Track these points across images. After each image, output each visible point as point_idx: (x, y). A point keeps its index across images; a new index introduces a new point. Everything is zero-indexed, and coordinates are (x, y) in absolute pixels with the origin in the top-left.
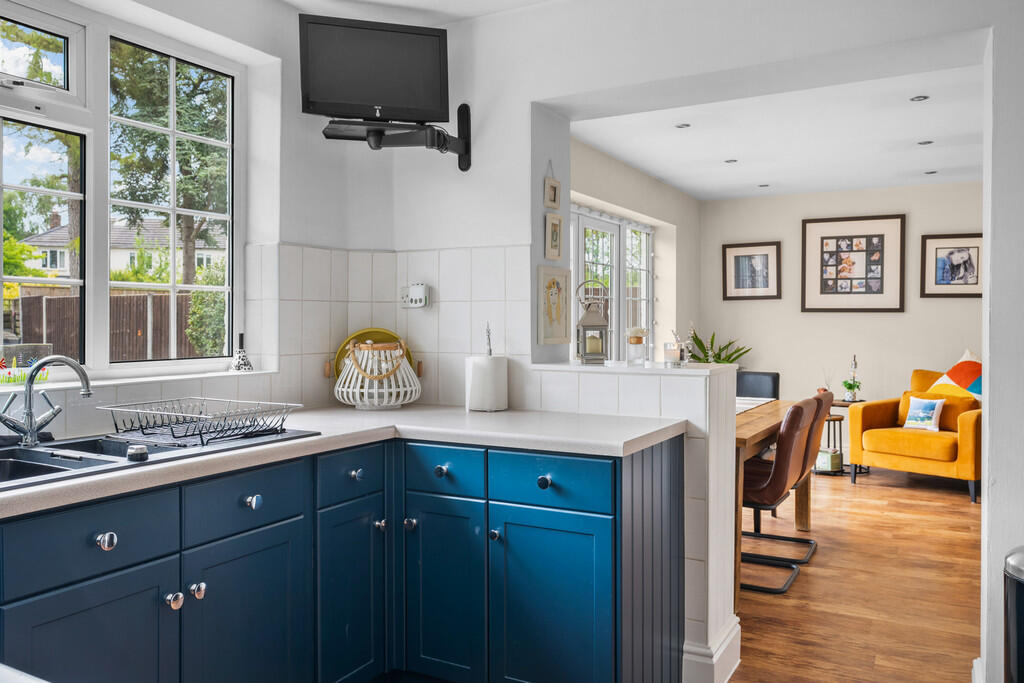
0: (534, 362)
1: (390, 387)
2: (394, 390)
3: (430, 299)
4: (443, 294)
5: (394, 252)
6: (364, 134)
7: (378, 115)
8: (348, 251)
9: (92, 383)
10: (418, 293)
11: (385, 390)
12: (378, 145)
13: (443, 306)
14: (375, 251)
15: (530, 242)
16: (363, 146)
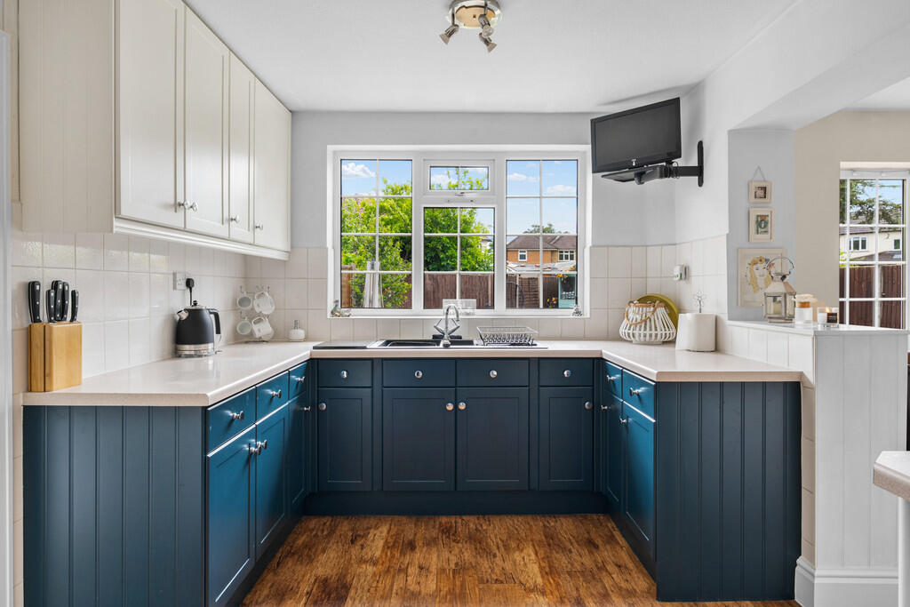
0: (730, 319)
1: (651, 330)
2: (653, 332)
3: (685, 273)
4: (694, 272)
5: (675, 244)
6: (633, 176)
7: (634, 164)
8: (647, 246)
9: (460, 317)
10: (677, 271)
11: (648, 332)
12: (640, 182)
13: (693, 278)
14: (662, 245)
15: (727, 232)
16: (634, 183)
